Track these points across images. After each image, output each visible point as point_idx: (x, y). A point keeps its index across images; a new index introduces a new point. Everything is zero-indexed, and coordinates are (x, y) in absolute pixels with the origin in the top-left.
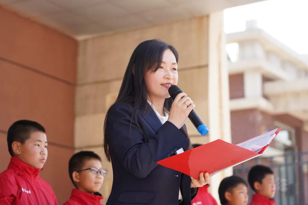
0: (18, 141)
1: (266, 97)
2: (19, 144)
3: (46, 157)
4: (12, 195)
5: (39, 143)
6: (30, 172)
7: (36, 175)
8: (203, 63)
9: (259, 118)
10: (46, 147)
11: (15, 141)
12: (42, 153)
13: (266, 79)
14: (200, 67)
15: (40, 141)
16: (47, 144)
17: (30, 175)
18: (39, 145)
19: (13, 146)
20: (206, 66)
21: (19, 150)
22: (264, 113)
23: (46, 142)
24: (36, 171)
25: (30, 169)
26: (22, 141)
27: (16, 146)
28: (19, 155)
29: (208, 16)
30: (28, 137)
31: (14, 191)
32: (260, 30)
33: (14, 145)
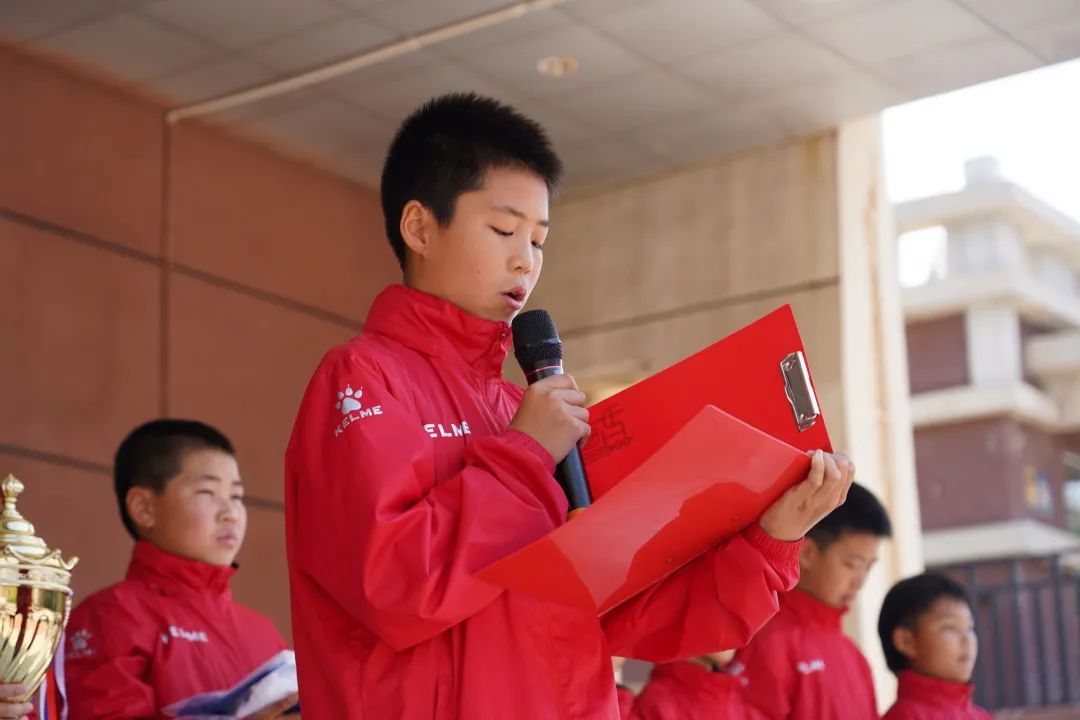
0: (143, 485)
1: (1033, 380)
2: (147, 494)
3: (240, 531)
4: (136, 651)
5: (209, 485)
6: (196, 580)
7: (222, 589)
8: (824, 273)
9: (1016, 443)
10: (235, 497)
11: (134, 485)
12: (223, 516)
13: (1033, 328)
14: (814, 286)
15: (211, 478)
16: (240, 491)
17: (197, 588)
18: (210, 492)
19: (132, 500)
20: (835, 281)
21: (149, 513)
22: (1029, 428)
23: (236, 484)
24: (216, 578)
25: (194, 570)
26: (158, 484)
27: (139, 500)
28: (151, 529)
29: (833, 135)
30: (174, 470)
31: (142, 638)
32: (1007, 187)
33: (133, 497)
